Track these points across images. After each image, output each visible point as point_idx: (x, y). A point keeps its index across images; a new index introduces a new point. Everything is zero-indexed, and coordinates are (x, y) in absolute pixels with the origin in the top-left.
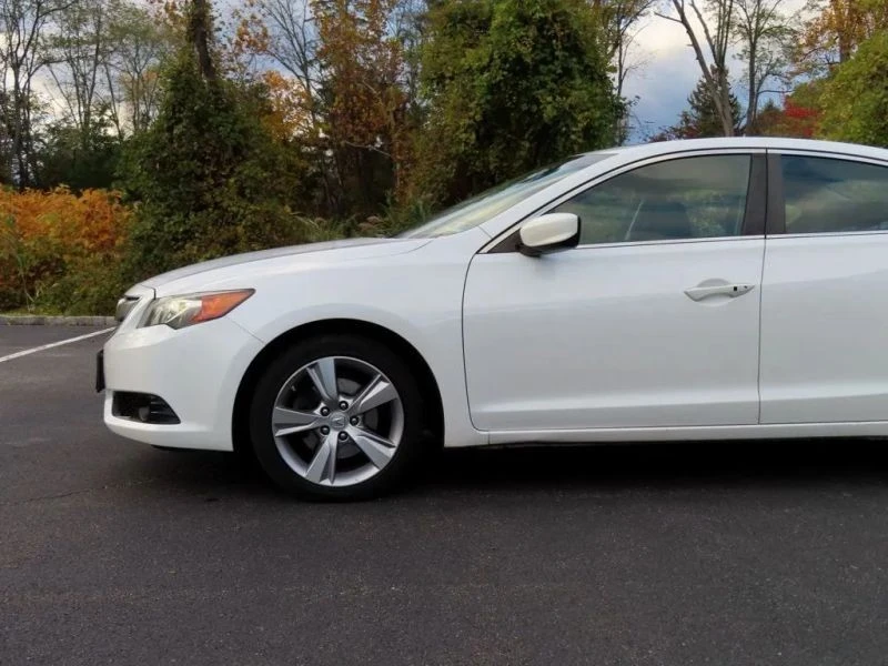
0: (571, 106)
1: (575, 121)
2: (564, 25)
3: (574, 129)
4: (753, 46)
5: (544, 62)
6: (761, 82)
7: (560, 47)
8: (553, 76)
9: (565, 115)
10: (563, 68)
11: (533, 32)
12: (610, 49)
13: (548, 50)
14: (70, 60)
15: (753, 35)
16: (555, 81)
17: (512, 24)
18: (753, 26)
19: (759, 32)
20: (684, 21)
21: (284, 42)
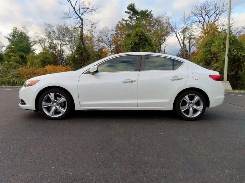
2: (144, 36)
4: (190, 41)
5: (141, 43)
6: (191, 47)
7: (143, 40)
8: (142, 45)
10: (144, 44)
11: (138, 37)
12: (163, 41)
13: (141, 41)
14: (70, 44)
15: (190, 39)
17: (135, 36)
19: (191, 38)
20: (177, 36)
21: (106, 41)
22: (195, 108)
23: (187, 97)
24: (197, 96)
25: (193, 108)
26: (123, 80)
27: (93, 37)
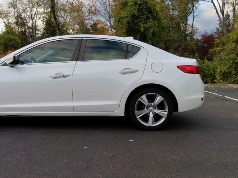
0: (148, 27)
1: (149, 31)
3: (149, 33)
4: (234, 8)
5: (141, 15)
7: (145, 11)
8: (143, 19)
9: (146, 29)
10: (146, 17)
11: (138, 7)
13: (142, 12)
15: (234, 5)
16: (144, 20)
17: (133, 5)
18: (234, 2)
19: (236, 4)
20: (212, 2)
22: (157, 112)
23: (144, 97)
24: (158, 96)
25: (154, 113)
26: (53, 74)
27: (82, 6)
